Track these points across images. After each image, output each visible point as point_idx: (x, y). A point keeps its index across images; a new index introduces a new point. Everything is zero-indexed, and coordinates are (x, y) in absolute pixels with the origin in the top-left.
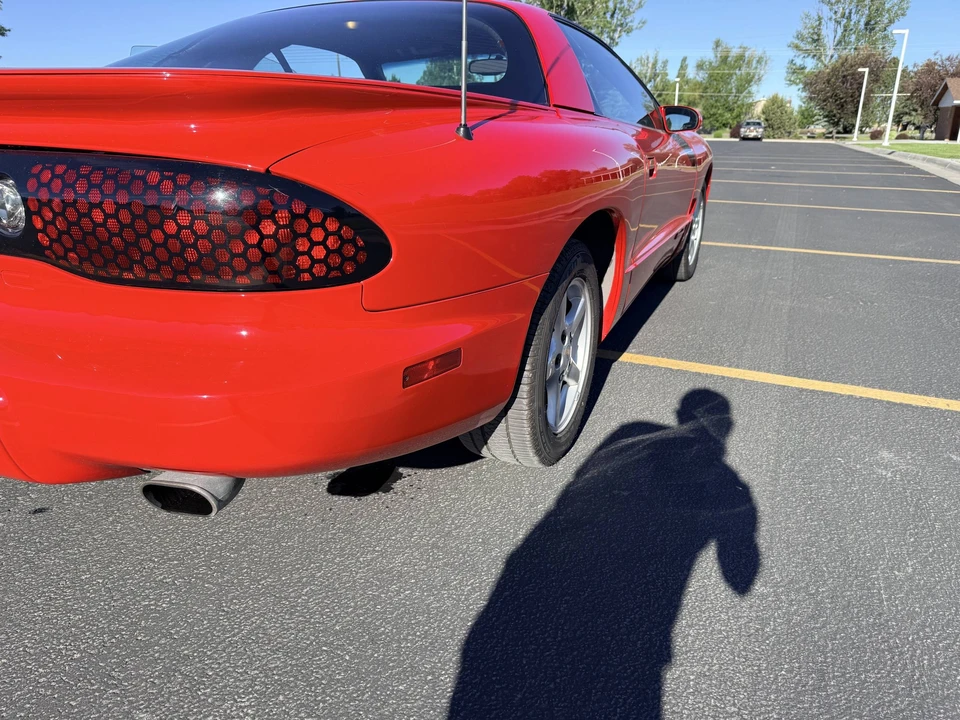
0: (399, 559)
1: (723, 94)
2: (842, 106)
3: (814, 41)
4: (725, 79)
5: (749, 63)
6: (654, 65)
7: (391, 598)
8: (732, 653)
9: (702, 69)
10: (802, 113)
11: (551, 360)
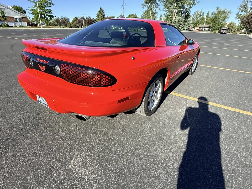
0: (117, 130)
1: (218, 21)
2: (250, 25)
3: (245, 7)
4: (218, 17)
5: (226, 13)
6: (201, 13)
7: (115, 137)
8: (173, 155)
9: (213, 15)
10: (238, 27)
11: (150, 96)
